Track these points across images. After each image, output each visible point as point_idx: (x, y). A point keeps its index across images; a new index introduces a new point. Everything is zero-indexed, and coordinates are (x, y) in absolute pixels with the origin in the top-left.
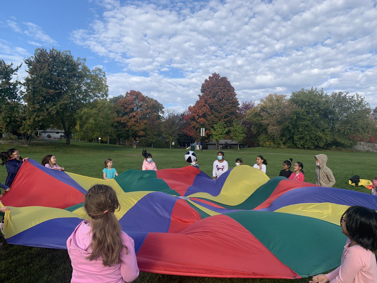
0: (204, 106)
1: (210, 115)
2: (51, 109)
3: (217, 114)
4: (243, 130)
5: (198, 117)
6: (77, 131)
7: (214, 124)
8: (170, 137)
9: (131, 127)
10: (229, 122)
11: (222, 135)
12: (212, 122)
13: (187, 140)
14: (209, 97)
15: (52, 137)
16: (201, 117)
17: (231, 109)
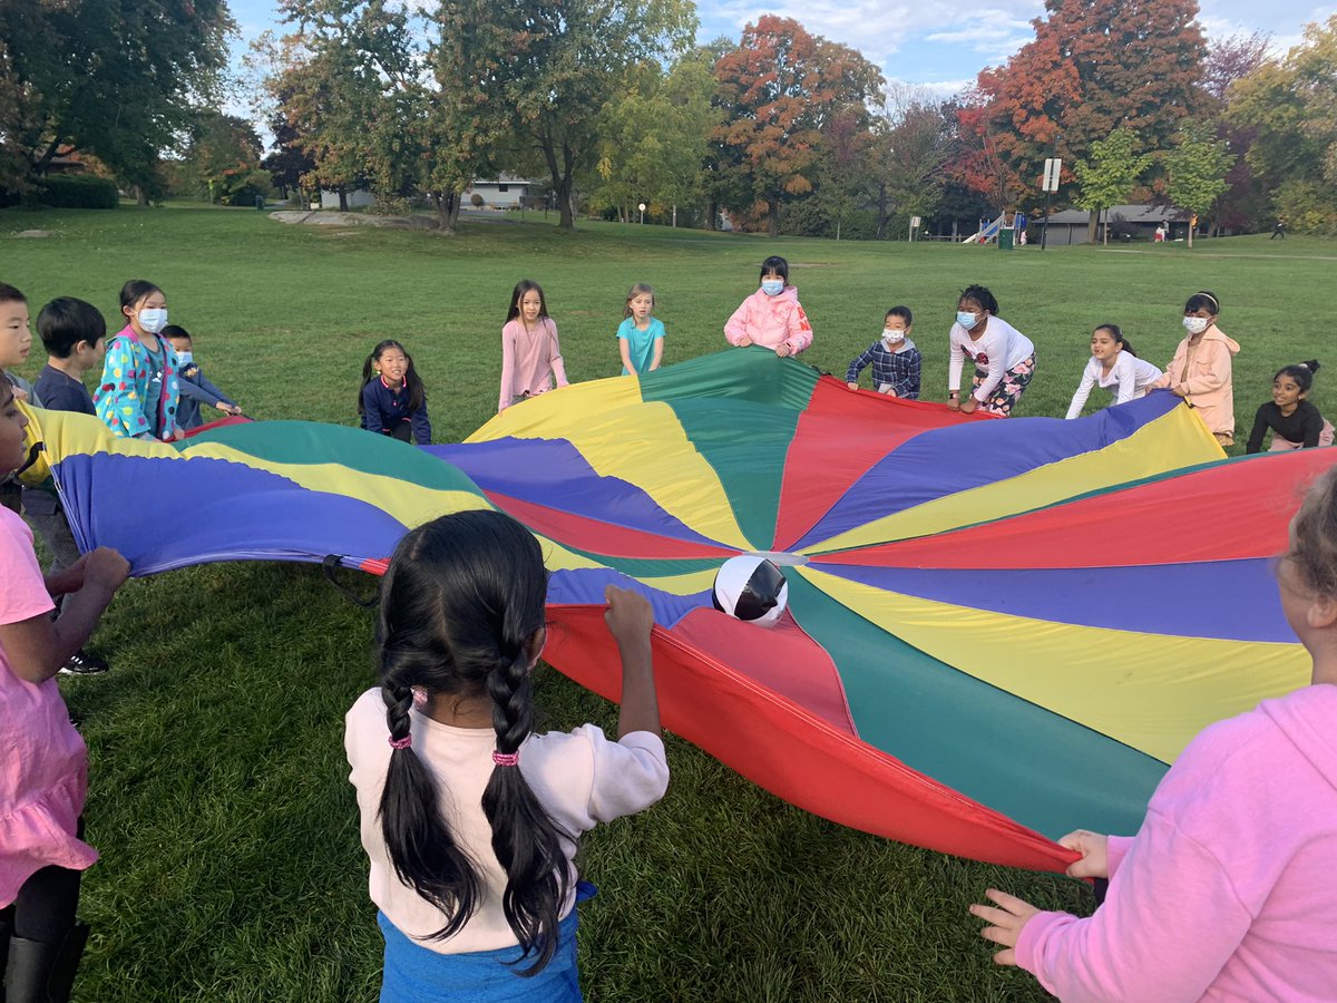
0: (1056, 65)
1: (1075, 105)
2: (522, 103)
3: (1108, 100)
4: (1217, 163)
5: (1024, 113)
6: (599, 182)
7: (1091, 141)
8: (913, 197)
9: (761, 163)
10: (1156, 131)
11: (1124, 187)
12: (1084, 131)
13: (961, 208)
14: (1079, 25)
15: (489, 204)
16: (1037, 114)
17: (1169, 76)
